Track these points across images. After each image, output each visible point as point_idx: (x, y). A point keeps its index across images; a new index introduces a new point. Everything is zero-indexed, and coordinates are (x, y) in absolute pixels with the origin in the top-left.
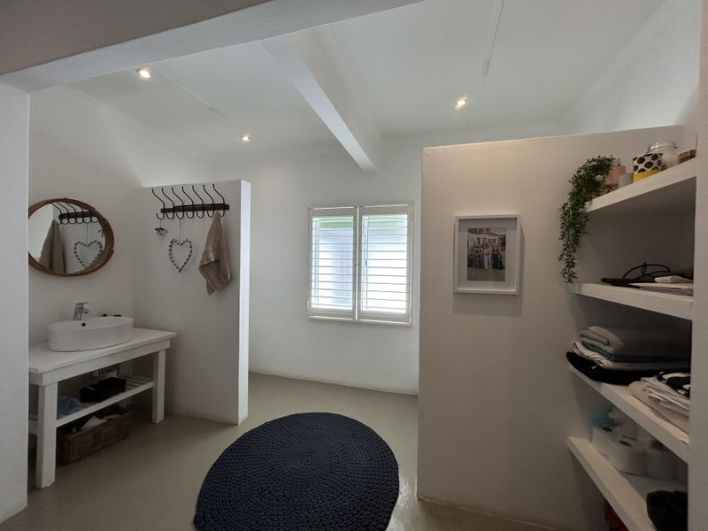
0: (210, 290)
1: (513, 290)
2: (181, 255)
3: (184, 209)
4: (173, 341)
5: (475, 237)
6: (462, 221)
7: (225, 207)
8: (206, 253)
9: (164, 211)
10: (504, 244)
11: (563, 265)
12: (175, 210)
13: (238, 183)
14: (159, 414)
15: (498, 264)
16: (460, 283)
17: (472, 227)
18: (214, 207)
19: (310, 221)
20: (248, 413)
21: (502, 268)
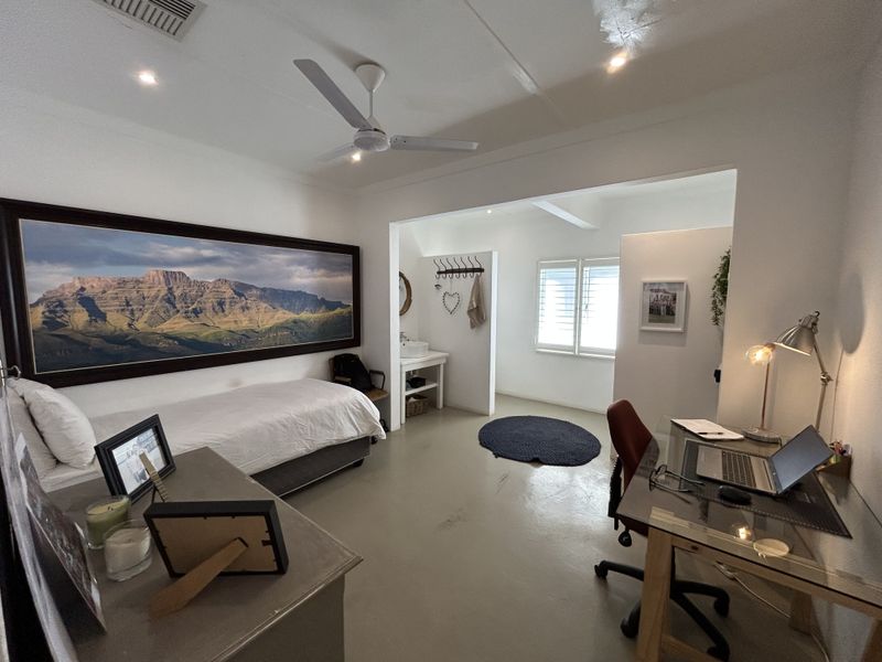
0: (473, 326)
1: (680, 329)
2: (451, 303)
3: (453, 271)
4: (447, 358)
5: (654, 295)
6: (645, 284)
7: (481, 270)
8: (471, 302)
9: (439, 273)
10: (675, 299)
11: (713, 314)
12: (447, 272)
13: (491, 253)
14: (441, 406)
15: (670, 312)
16: (643, 324)
17: (653, 287)
18: (474, 270)
19: (538, 273)
20: (495, 411)
21: (673, 314)
